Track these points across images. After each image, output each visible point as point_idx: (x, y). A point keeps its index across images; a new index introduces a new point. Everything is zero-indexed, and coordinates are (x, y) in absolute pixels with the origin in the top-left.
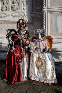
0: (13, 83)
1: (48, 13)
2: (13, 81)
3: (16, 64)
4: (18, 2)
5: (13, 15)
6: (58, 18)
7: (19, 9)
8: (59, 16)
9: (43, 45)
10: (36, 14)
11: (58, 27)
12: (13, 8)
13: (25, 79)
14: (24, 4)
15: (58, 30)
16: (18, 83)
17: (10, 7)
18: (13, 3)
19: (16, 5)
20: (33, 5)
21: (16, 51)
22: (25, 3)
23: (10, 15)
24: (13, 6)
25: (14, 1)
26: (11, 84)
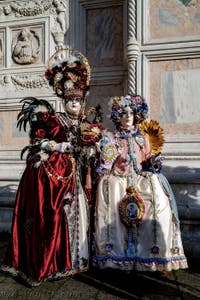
0: (42, 275)
1: (146, 61)
2: (43, 265)
3: (55, 208)
4: (36, 37)
5: (21, 80)
6: (176, 75)
7: (40, 60)
8: (179, 69)
9: (141, 148)
10: (100, 75)
11: (177, 105)
12: (18, 56)
13: (81, 268)
14: (56, 42)
15: (176, 115)
16: (59, 275)
17: (9, 54)
18: (21, 38)
19: (30, 47)
20: (89, 46)
21: (53, 163)
22: (61, 39)
23: (9, 80)
24: (19, 49)
25: (24, 33)
26: (36, 278)
